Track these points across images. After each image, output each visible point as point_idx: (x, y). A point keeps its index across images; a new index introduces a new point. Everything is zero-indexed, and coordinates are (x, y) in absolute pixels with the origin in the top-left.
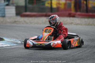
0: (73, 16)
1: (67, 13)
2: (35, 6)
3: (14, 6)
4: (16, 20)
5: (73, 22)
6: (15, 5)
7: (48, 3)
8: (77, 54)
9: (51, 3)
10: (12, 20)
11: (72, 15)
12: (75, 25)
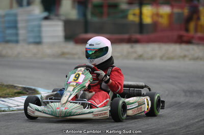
0: (189, 42)
1: (175, 34)
2: (105, 19)
3: (60, 20)
4: (66, 50)
5: (186, 53)
6: (63, 18)
7: (134, 15)
8: (197, 122)
9: (141, 14)
10: (57, 50)
11: (185, 39)
12: (190, 59)
